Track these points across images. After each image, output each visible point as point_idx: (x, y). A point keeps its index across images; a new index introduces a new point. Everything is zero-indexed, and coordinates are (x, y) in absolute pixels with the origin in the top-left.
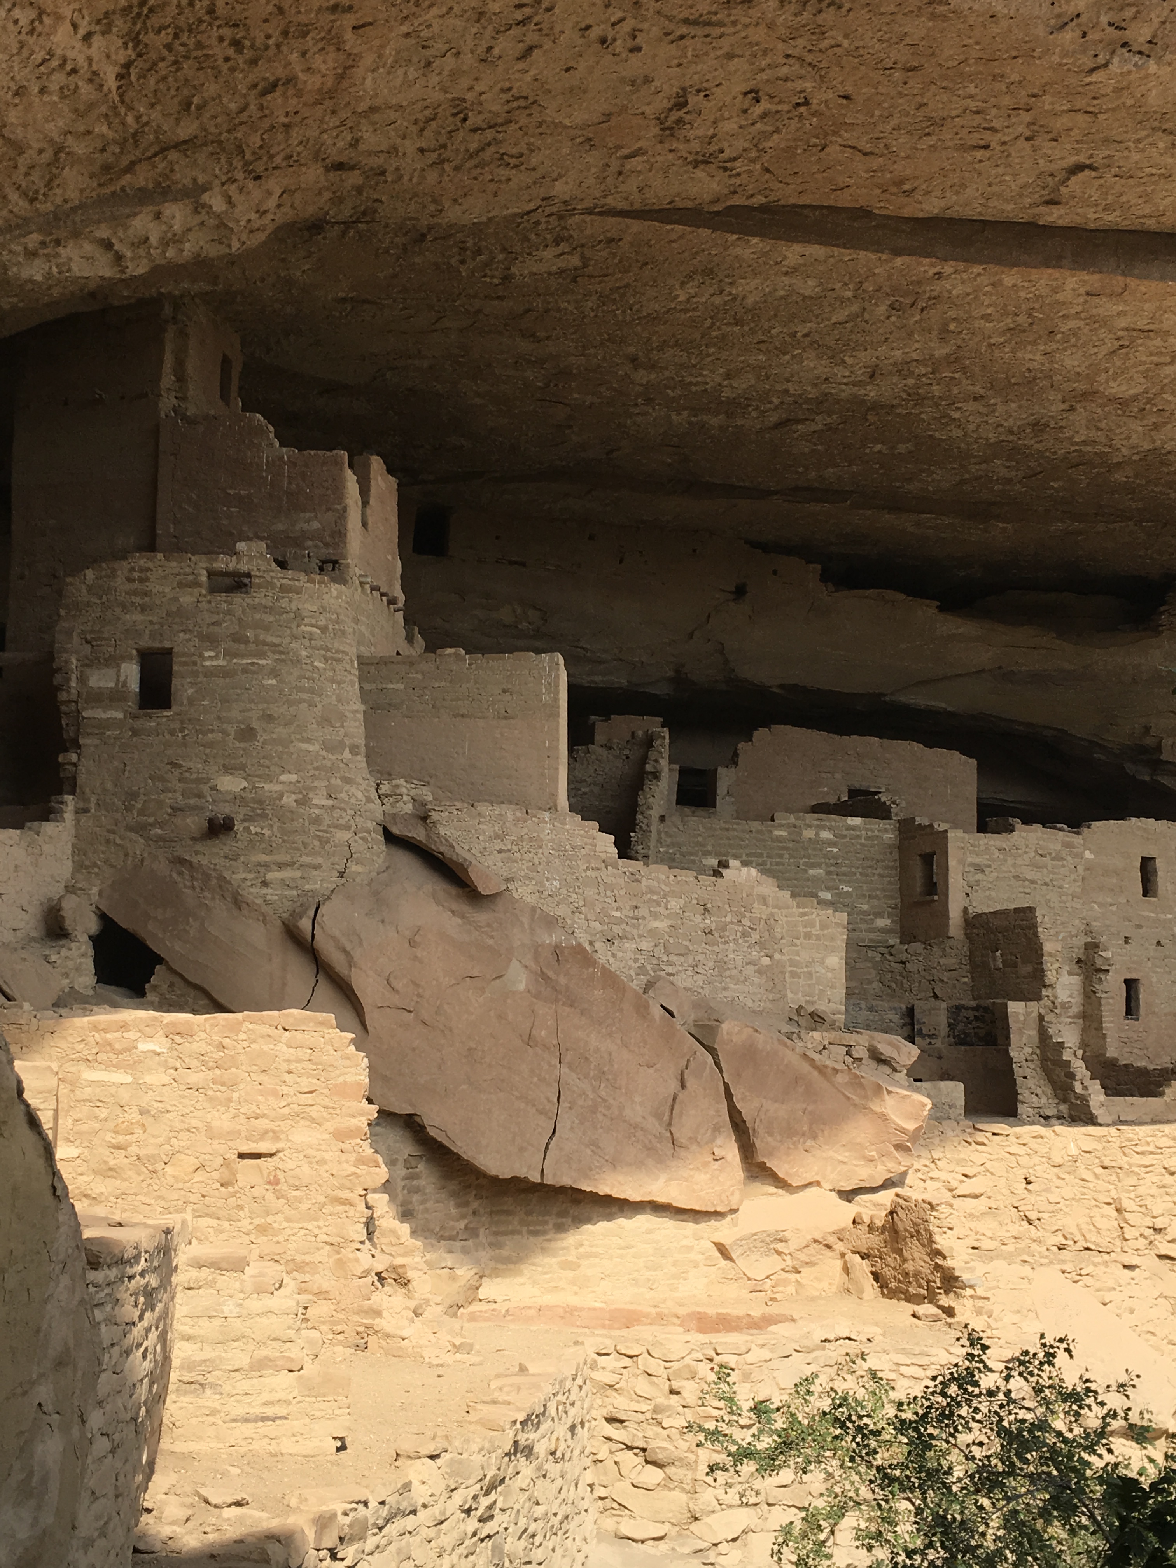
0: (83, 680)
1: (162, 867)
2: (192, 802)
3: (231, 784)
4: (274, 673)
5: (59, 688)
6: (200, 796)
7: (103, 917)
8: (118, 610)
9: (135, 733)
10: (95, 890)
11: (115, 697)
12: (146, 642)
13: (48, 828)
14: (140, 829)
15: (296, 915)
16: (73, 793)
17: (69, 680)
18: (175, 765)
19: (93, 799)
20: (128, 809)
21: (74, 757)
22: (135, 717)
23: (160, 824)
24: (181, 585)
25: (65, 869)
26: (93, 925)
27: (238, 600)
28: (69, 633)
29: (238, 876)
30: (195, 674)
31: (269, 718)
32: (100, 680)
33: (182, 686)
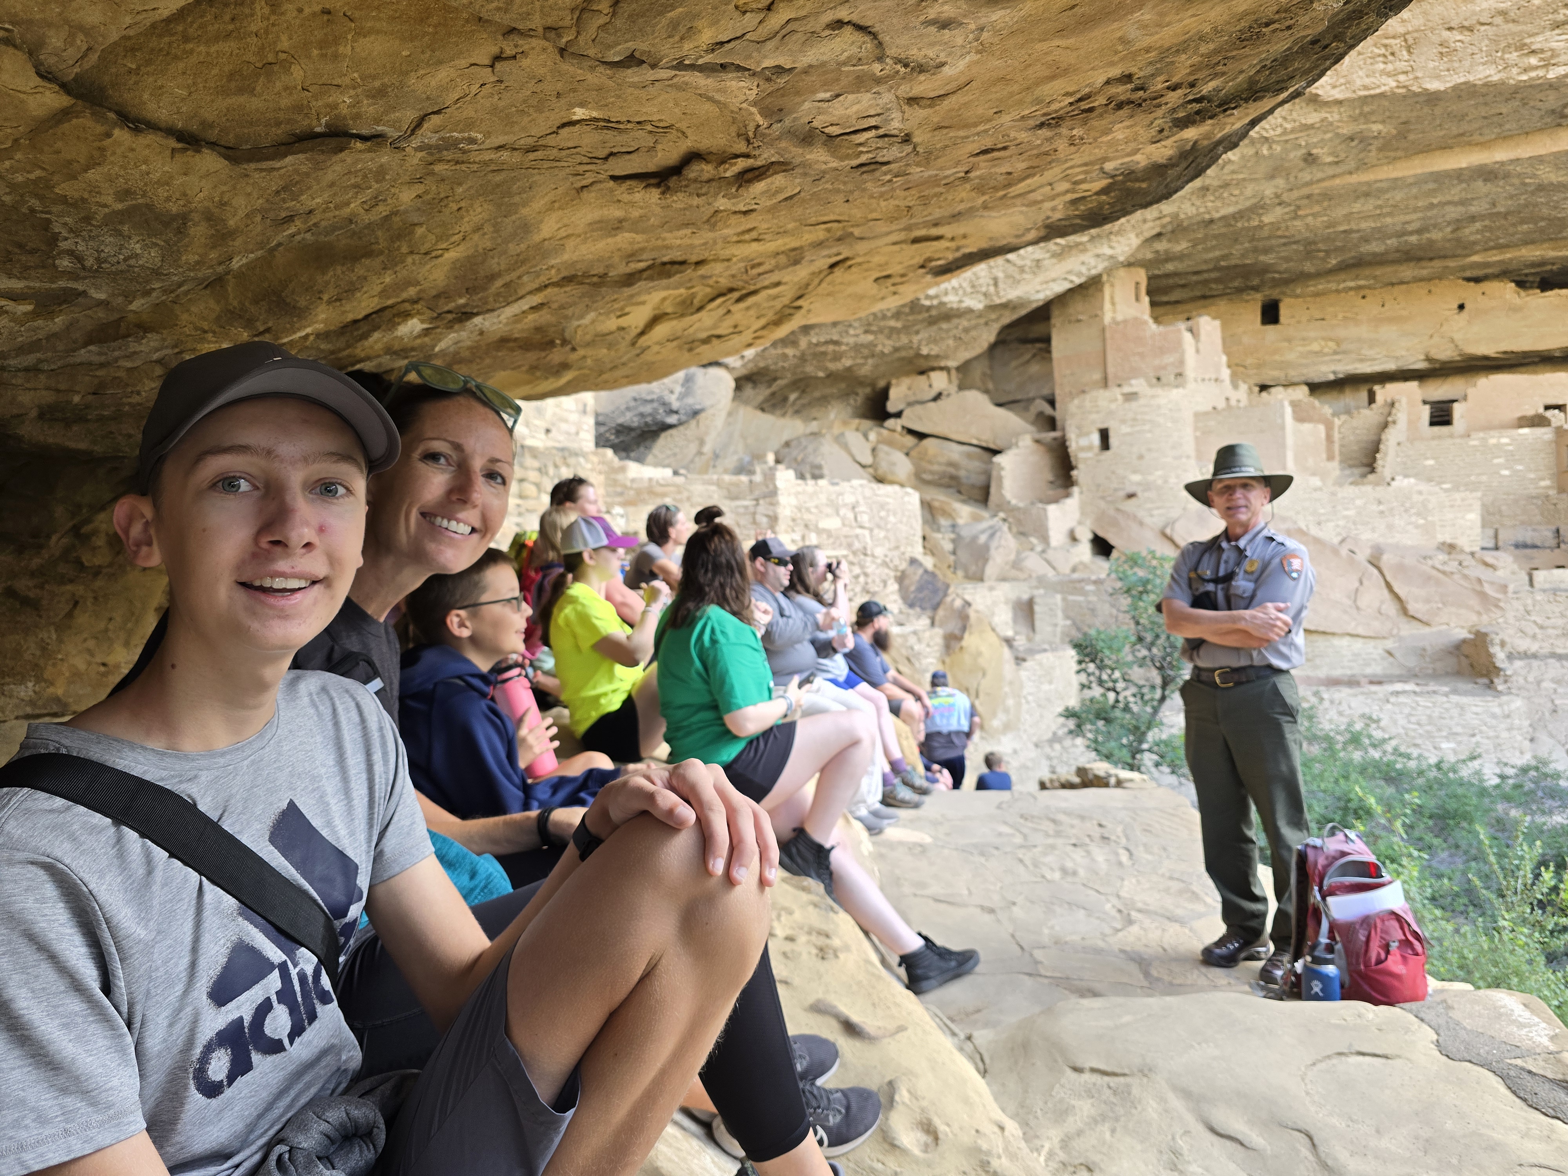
0: (1076, 443)
2: (1121, 486)
3: (1136, 478)
4: (1150, 431)
5: (1068, 447)
6: (1123, 484)
7: (1093, 532)
8: (1088, 414)
9: (1098, 461)
10: (1088, 523)
11: (1090, 448)
12: (1099, 426)
13: (1069, 501)
14: (1103, 498)
15: (1165, 527)
16: (1077, 486)
17: (1071, 443)
18: (1114, 472)
19: (1084, 488)
20: (1098, 491)
21: (1075, 472)
22: (1097, 455)
23: (1110, 496)
24: (1110, 401)
25: (1077, 515)
26: (1090, 536)
27: (1134, 405)
28: (1069, 425)
29: (1141, 514)
30: (1118, 436)
31: (1149, 450)
32: (1084, 442)
33: (1113, 441)
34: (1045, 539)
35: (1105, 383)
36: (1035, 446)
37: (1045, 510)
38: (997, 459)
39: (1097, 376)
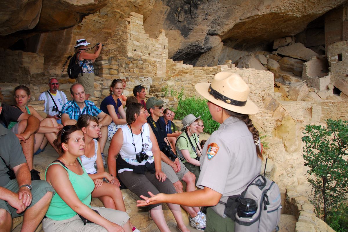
0: (331, 59)
1: (341, 81)
2: (345, 72)
5: (328, 60)
6: (346, 72)
7: (334, 86)
8: (335, 49)
9: (337, 64)
10: (333, 84)
11: (335, 60)
12: (338, 53)
13: (327, 77)
14: (338, 76)
16: (330, 72)
17: (329, 59)
18: (343, 68)
19: (333, 73)
20: (337, 74)
21: (330, 68)
22: (337, 62)
23: (341, 75)
24: (343, 45)
25: (329, 81)
26: (333, 88)
28: (329, 53)
30: (345, 56)
32: (333, 58)
33: (343, 58)
34: (319, 88)
35: (342, 40)
36: (317, 60)
37: (319, 79)
38: (305, 63)
39: (339, 38)
